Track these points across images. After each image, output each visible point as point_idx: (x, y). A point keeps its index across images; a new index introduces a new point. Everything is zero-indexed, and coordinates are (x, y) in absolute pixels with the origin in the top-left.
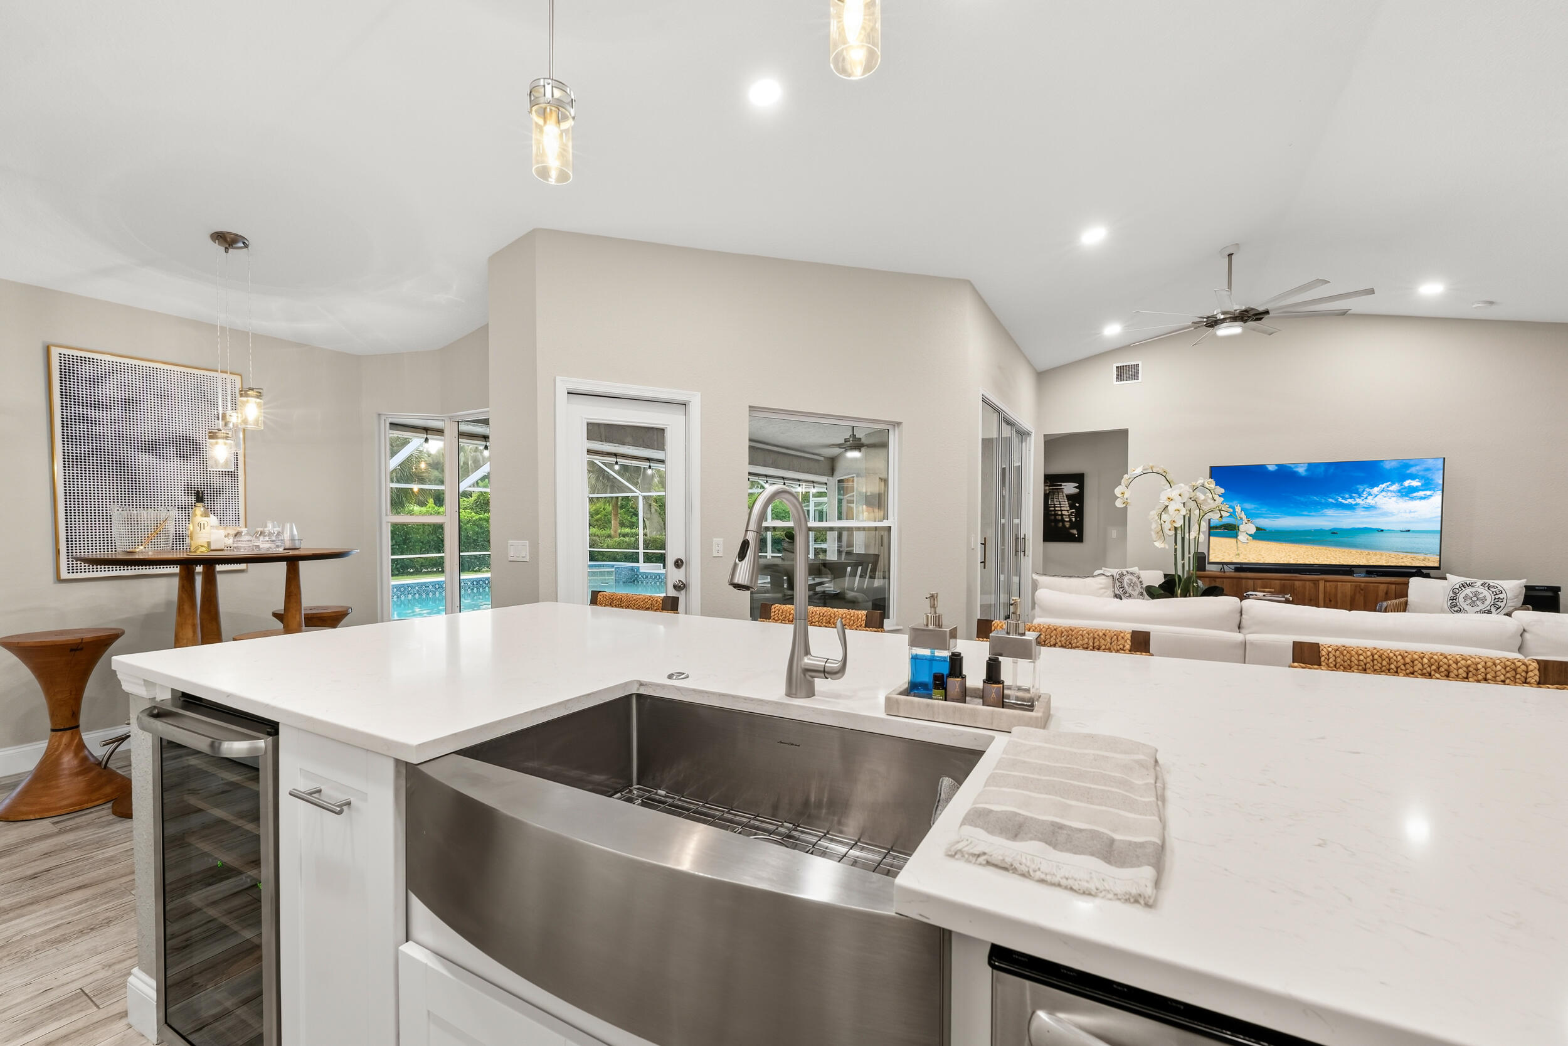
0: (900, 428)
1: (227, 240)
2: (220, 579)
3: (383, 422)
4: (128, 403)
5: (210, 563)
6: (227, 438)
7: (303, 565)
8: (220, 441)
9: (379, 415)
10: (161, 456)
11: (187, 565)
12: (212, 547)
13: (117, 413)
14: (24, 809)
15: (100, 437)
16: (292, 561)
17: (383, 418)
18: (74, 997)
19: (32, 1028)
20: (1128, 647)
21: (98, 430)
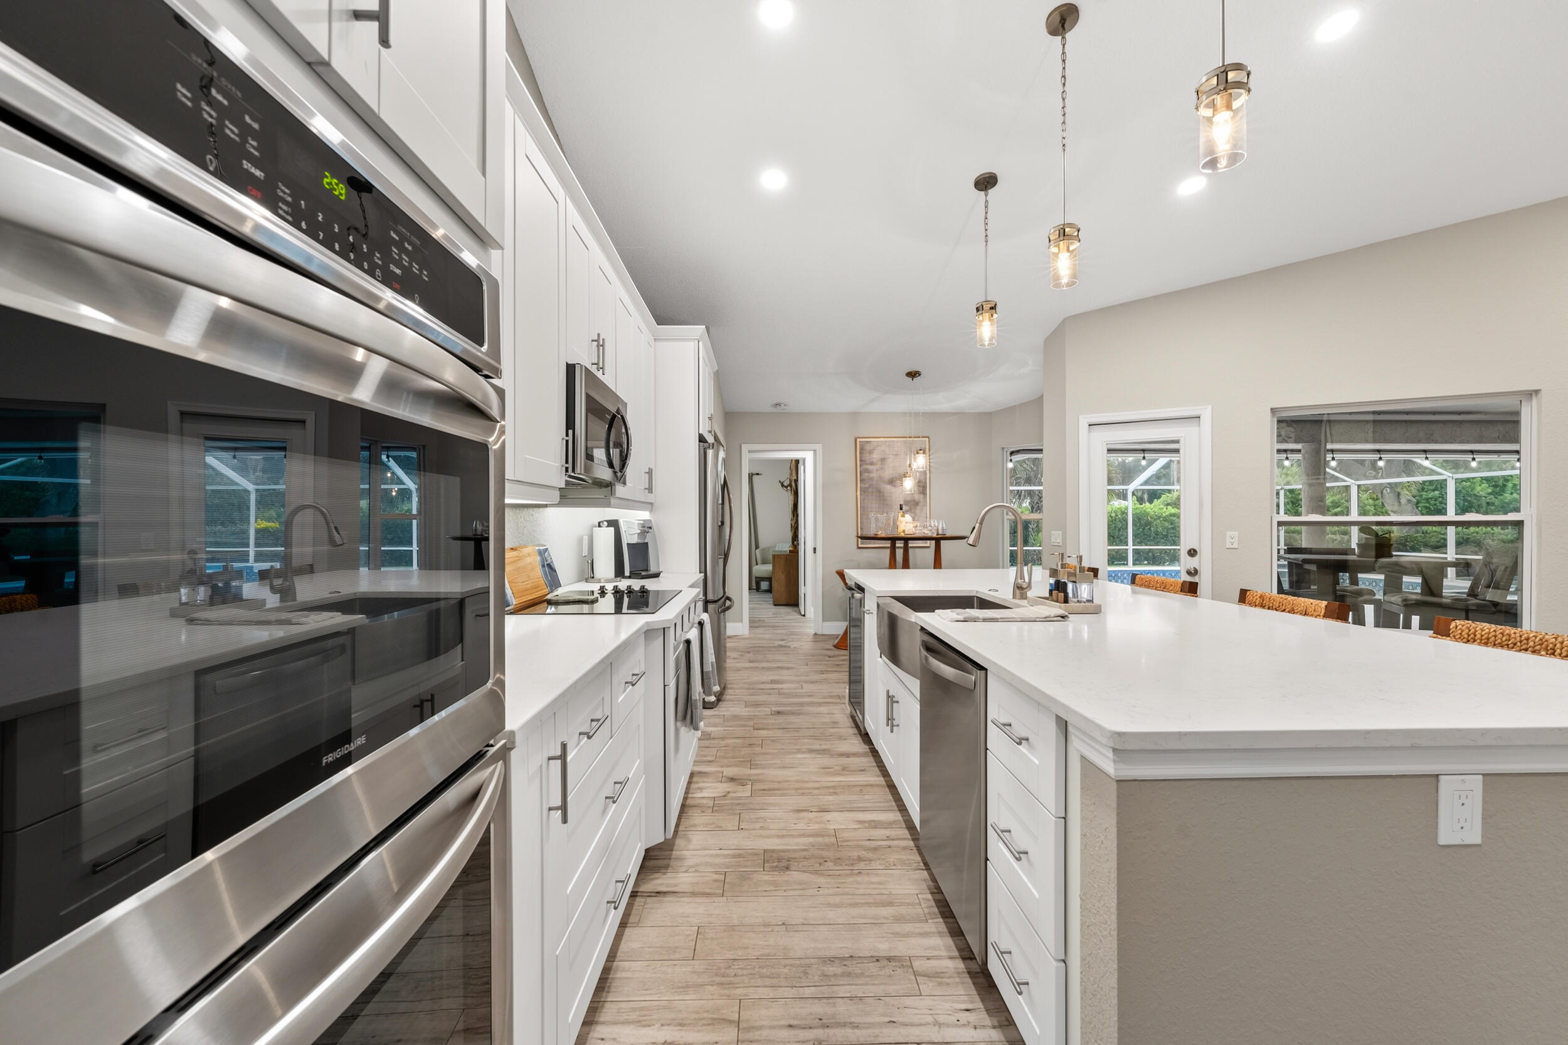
0: (1539, 396)
1: (913, 375)
2: (911, 551)
3: (1005, 453)
4: (883, 460)
5: (906, 540)
6: (909, 477)
7: (942, 542)
8: (908, 478)
9: (1003, 448)
10: (894, 486)
11: (893, 540)
12: (906, 533)
13: (878, 466)
14: (842, 644)
15: (872, 479)
16: (938, 540)
17: (1005, 450)
18: (836, 696)
19: (825, 698)
20: (1322, 614)
21: (872, 475)
